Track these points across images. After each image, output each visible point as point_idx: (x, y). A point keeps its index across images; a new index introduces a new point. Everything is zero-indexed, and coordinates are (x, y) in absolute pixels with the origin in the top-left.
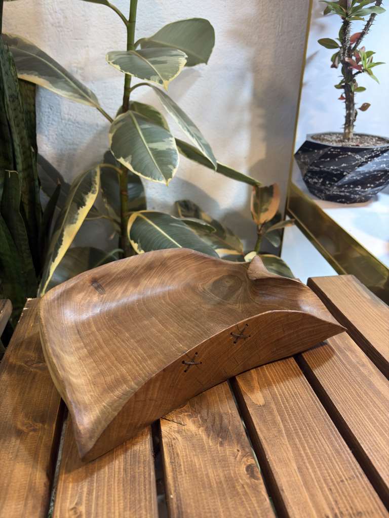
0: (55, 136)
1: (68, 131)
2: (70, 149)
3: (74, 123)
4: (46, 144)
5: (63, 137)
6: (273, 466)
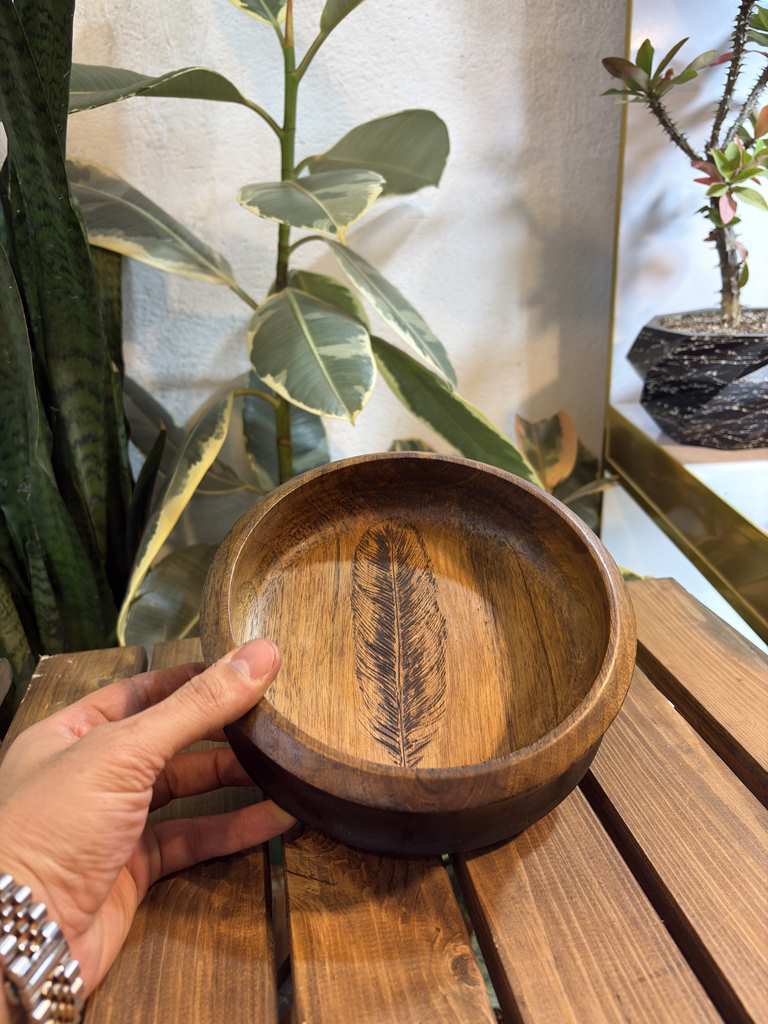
1: (180, 331)
3: (190, 318)
6: (505, 956)
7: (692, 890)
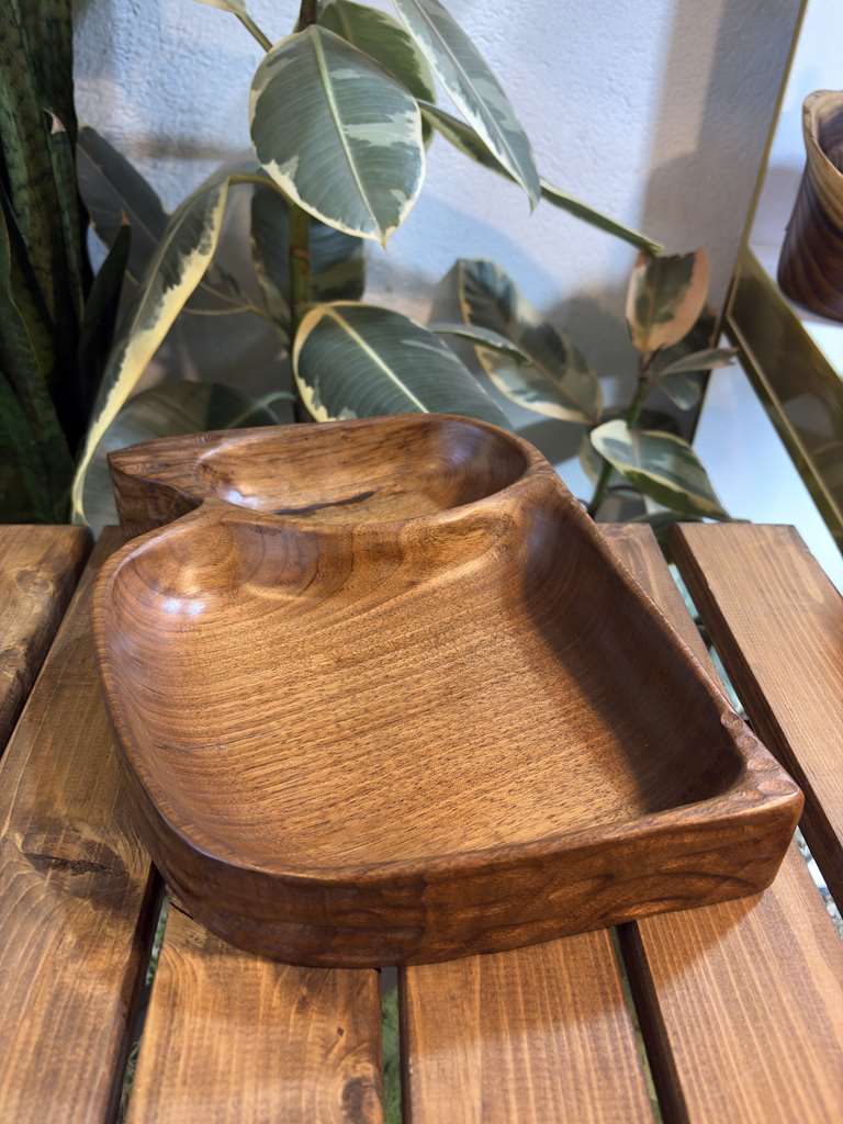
0: (145, 88)
1: (178, 73)
2: (182, 124)
3: (193, 53)
4: (123, 108)
5: (165, 90)
6: (419, 1089)
7: (697, 1030)
